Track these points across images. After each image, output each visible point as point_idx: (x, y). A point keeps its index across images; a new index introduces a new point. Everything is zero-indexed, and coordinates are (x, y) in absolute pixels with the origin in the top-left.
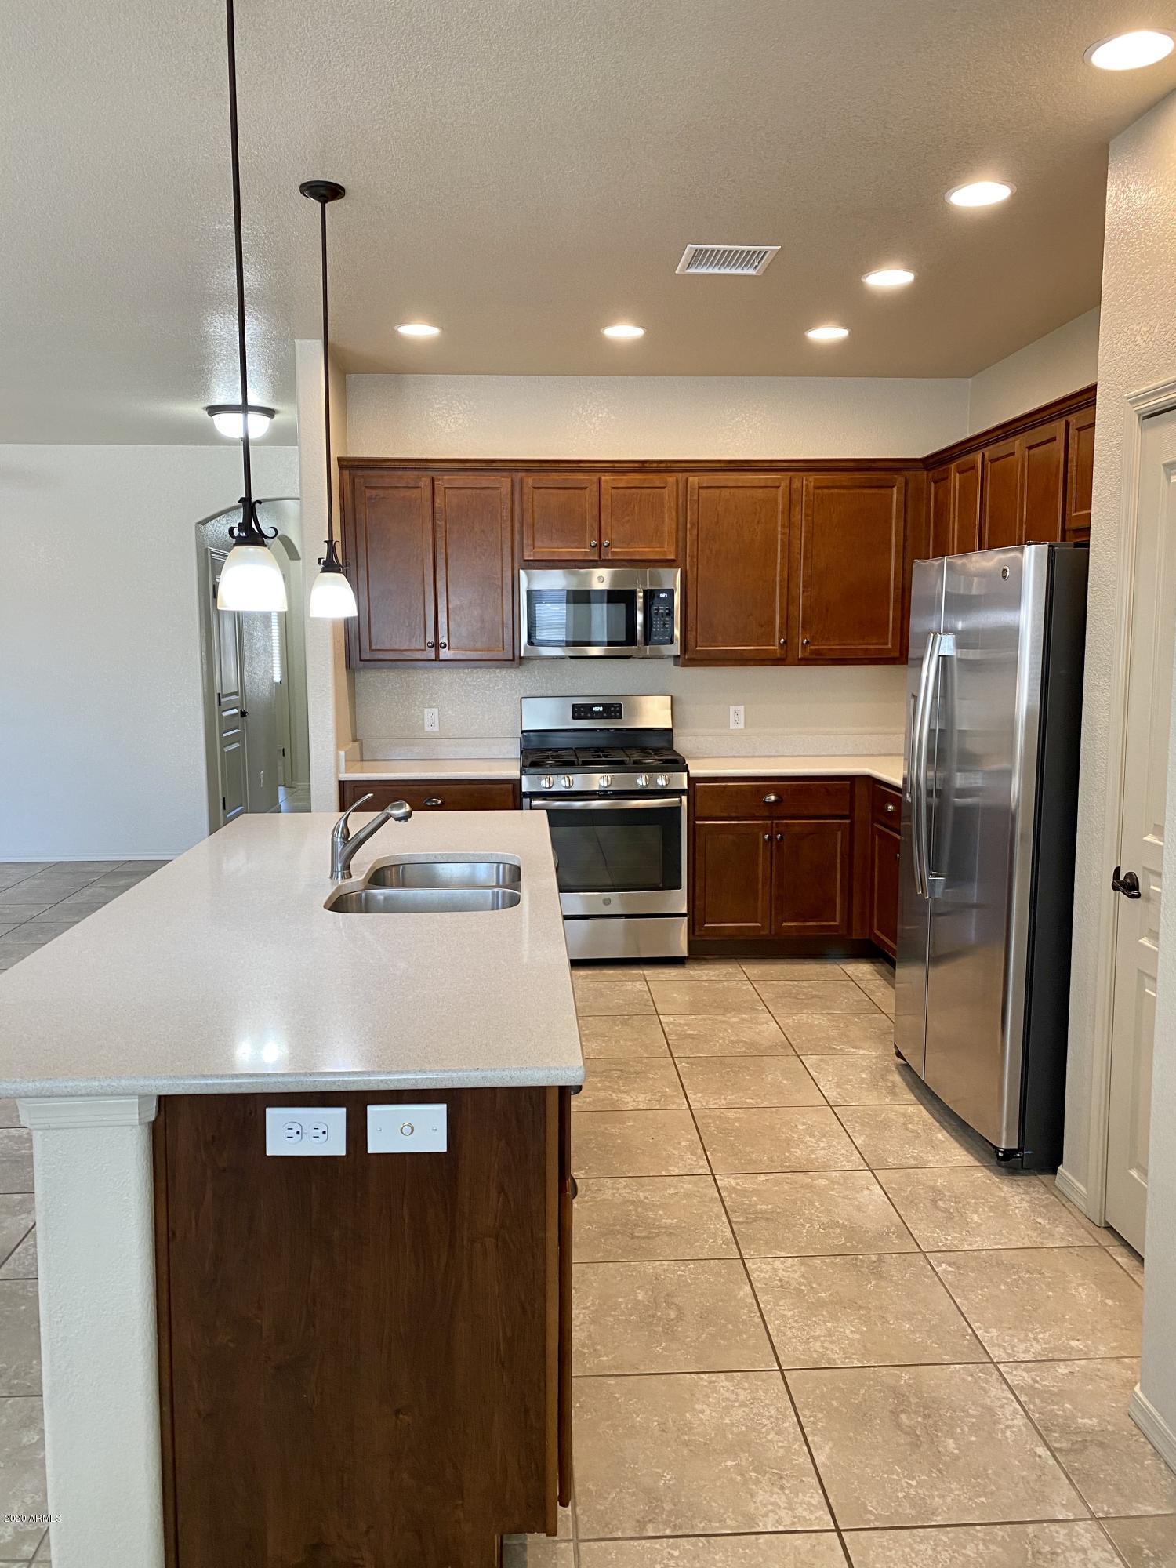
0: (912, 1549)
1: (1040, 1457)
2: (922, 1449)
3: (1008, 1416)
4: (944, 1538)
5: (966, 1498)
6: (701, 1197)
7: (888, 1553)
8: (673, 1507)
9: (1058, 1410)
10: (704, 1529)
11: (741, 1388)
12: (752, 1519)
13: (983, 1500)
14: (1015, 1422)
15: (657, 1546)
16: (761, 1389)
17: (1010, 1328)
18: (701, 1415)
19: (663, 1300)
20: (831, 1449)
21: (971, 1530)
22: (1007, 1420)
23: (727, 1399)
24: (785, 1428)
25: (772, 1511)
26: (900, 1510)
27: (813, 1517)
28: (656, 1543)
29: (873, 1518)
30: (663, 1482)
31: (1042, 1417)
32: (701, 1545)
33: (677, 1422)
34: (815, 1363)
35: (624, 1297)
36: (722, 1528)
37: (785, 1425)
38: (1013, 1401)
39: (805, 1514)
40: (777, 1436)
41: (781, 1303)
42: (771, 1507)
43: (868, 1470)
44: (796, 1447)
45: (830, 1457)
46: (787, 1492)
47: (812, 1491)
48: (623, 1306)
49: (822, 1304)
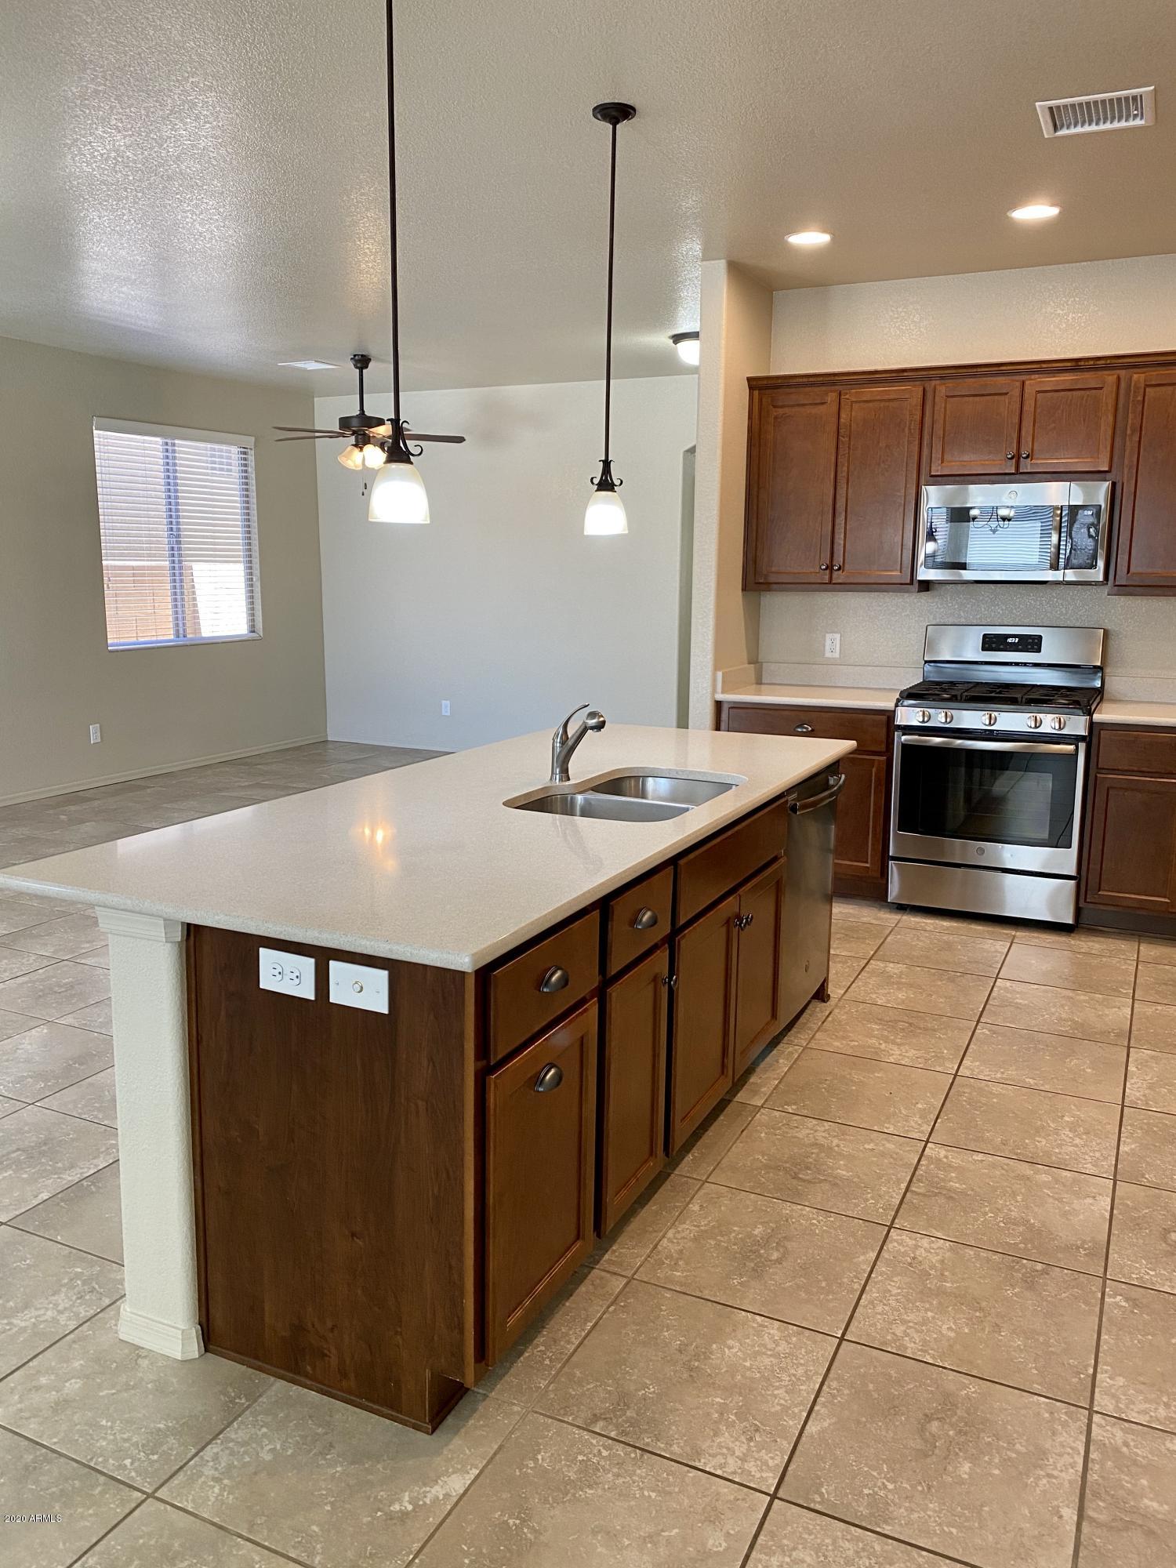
0: (834, 1542)
1: (1061, 1517)
2: (929, 1460)
3: (1059, 1465)
4: (877, 1548)
5: (936, 1521)
6: (895, 1159)
7: (806, 1536)
8: (635, 1416)
9: (1127, 1482)
10: (648, 1444)
11: (786, 1341)
12: (698, 1453)
13: (954, 1531)
14: (1063, 1475)
15: (594, 1442)
16: (806, 1348)
17: (1144, 1384)
18: (726, 1350)
19: (777, 1240)
20: (830, 1424)
21: (915, 1552)
22: (1055, 1468)
23: (765, 1346)
24: (800, 1390)
25: (723, 1454)
26: (854, 1504)
27: (758, 1475)
28: (594, 1439)
29: (819, 1500)
30: (644, 1392)
31: (1101, 1481)
32: (633, 1455)
33: (699, 1349)
34: (885, 1343)
35: (740, 1227)
36: (665, 1451)
37: (802, 1387)
38: (1079, 1454)
39: (753, 1469)
40: (785, 1394)
41: (895, 1279)
42: (725, 1451)
43: (852, 1457)
44: (796, 1410)
45: (823, 1431)
46: (752, 1444)
47: (778, 1453)
48: (733, 1235)
49: (940, 1292)
